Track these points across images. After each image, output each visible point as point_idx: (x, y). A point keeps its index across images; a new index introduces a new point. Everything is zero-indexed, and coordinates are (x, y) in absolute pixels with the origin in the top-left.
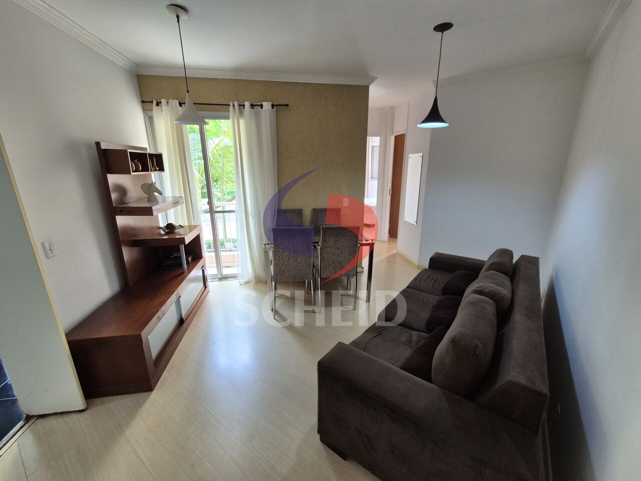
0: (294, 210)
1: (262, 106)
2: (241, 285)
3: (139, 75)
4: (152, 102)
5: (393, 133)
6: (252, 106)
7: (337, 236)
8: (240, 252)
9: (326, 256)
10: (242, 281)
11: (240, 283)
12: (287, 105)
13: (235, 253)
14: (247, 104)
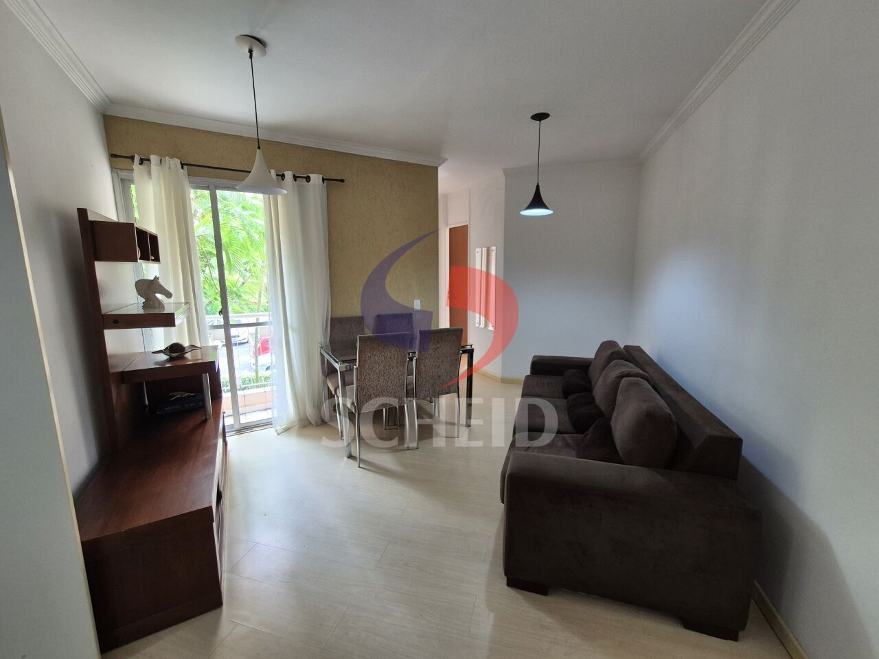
0: (352, 318)
1: (308, 179)
2: (279, 434)
3: (109, 116)
4: (132, 158)
5: (447, 225)
6: (295, 178)
7: (438, 342)
8: (275, 387)
9: (424, 370)
10: (280, 428)
11: (276, 431)
12: (342, 181)
13: (268, 389)
14: (289, 175)
